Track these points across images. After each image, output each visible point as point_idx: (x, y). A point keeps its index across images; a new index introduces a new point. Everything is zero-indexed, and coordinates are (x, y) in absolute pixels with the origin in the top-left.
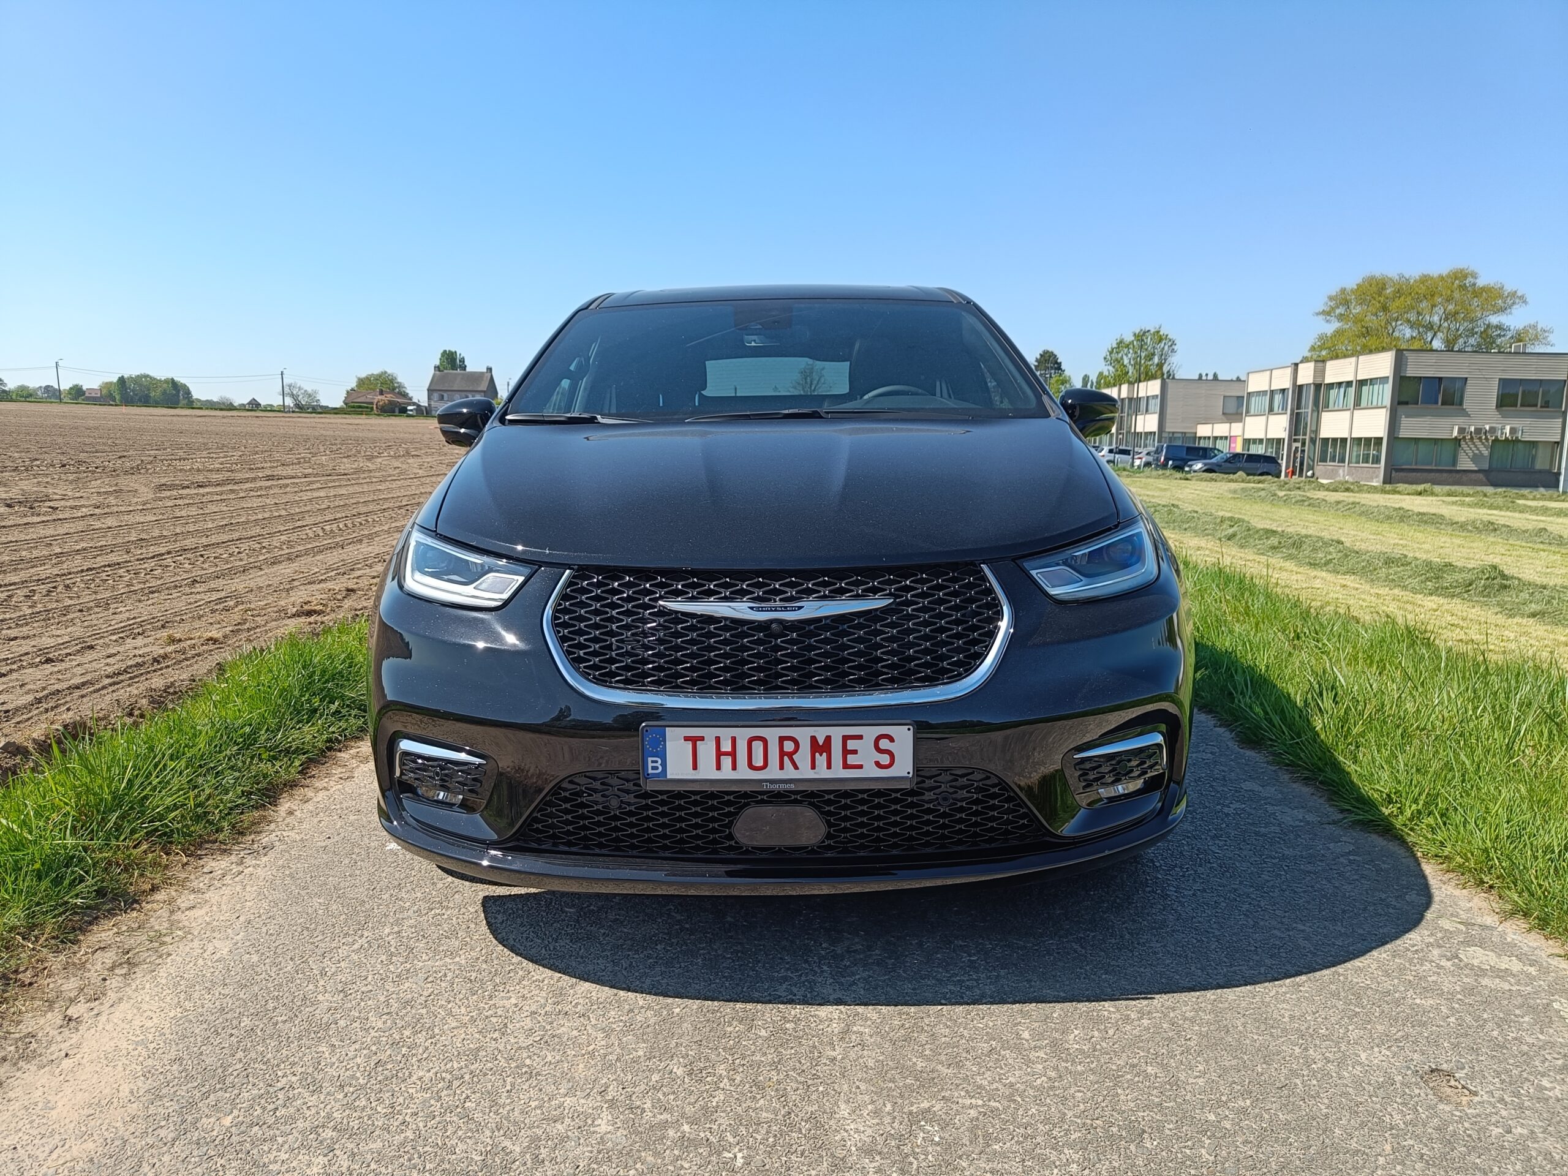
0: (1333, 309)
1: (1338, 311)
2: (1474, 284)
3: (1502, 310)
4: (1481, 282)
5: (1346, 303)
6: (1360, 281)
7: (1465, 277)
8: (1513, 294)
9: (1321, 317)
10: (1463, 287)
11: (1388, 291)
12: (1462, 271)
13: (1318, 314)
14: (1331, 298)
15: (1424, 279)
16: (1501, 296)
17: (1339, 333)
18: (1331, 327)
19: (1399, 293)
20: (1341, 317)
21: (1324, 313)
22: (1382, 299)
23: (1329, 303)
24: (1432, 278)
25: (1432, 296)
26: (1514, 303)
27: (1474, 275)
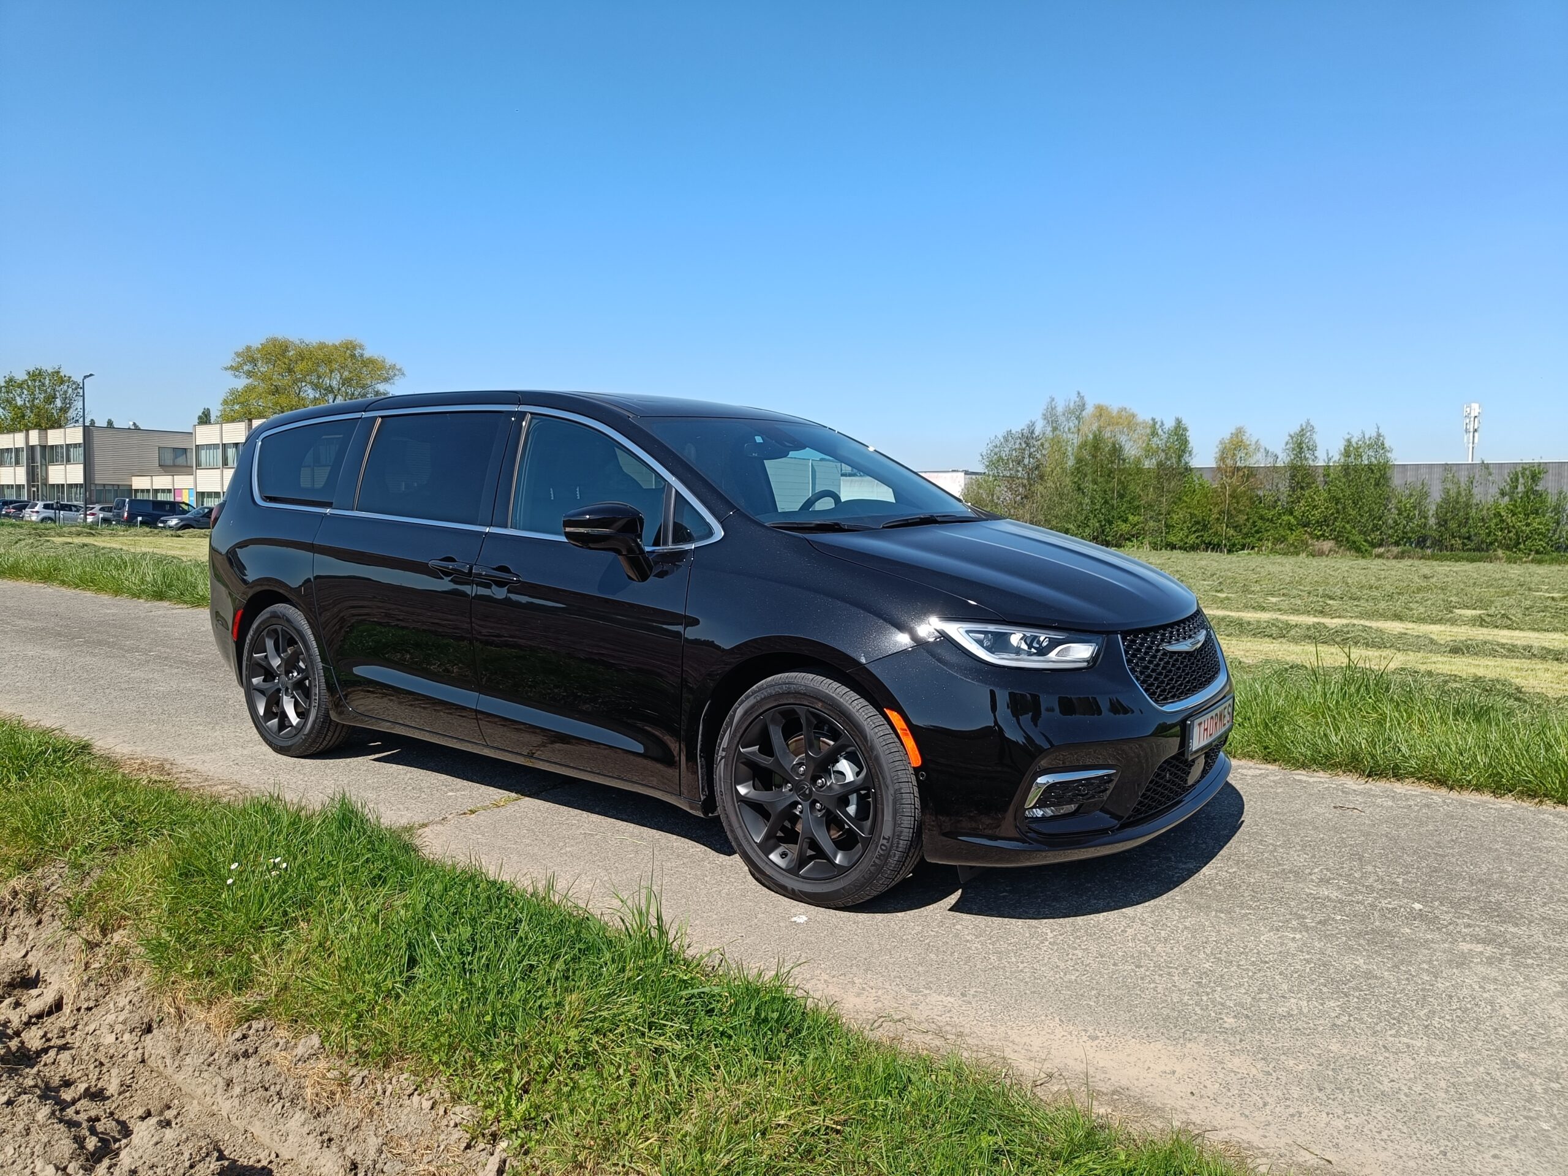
0: (241, 365)
1: (246, 368)
2: (362, 356)
3: (386, 380)
4: (367, 354)
5: (253, 361)
6: (264, 341)
7: (354, 348)
8: (393, 367)
9: (230, 372)
10: (353, 356)
11: (290, 354)
12: (351, 343)
13: (226, 369)
14: (238, 354)
15: (322, 346)
16: (383, 367)
17: (249, 389)
18: (241, 383)
19: (301, 357)
20: (249, 374)
21: (231, 368)
22: (287, 361)
23: (237, 359)
24: (327, 347)
25: (330, 362)
26: (395, 375)
27: (361, 347)
